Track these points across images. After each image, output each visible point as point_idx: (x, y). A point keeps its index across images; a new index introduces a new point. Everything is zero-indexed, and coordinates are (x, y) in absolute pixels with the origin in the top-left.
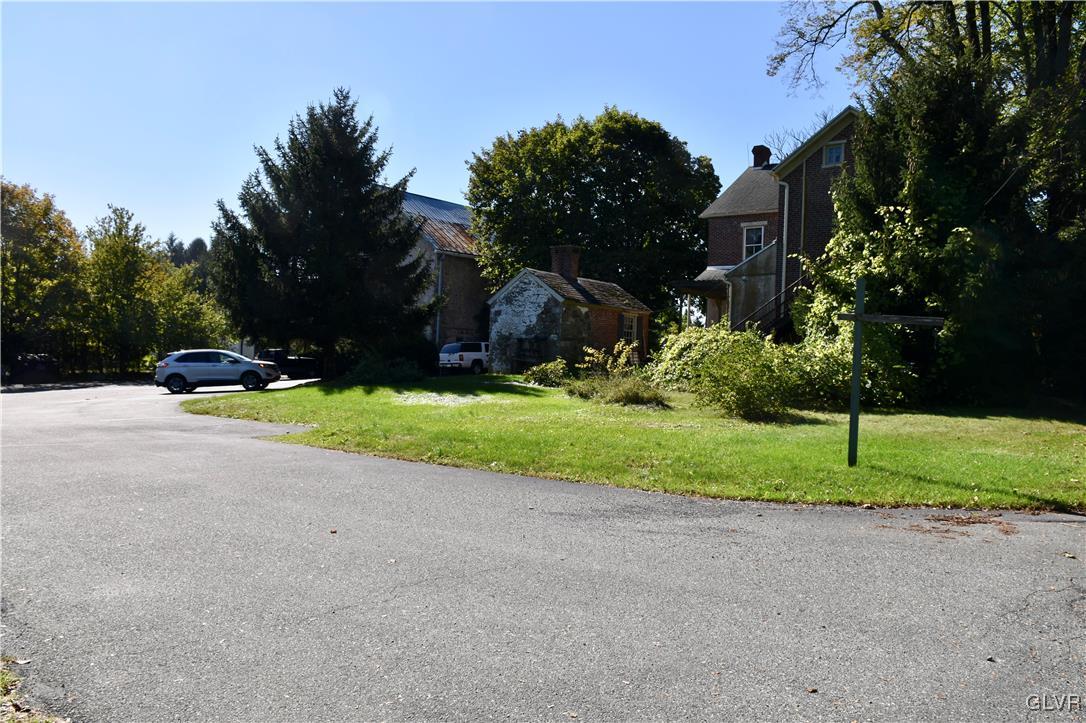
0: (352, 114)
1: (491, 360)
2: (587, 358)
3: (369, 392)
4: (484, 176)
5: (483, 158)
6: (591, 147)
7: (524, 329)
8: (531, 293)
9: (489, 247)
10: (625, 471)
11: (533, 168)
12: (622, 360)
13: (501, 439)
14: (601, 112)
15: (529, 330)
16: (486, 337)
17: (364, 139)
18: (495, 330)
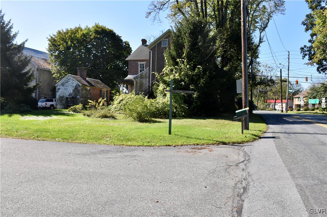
0: (3, 18)
1: (57, 105)
2: (90, 104)
3: (10, 116)
4: (53, 43)
5: (53, 37)
6: (90, 36)
7: (68, 94)
8: (70, 82)
9: (56, 67)
10: (102, 139)
11: (71, 41)
12: (101, 104)
13: (59, 131)
14: (94, 25)
15: (70, 95)
16: (55, 97)
17: (8, 27)
18: (58, 95)
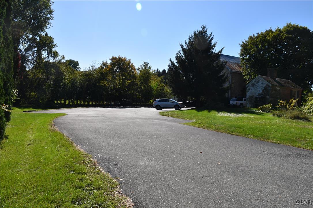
0: (206, 32)
1: (246, 104)
2: (279, 104)
3: (209, 112)
4: (245, 47)
5: (245, 42)
6: (282, 37)
7: (258, 94)
8: (260, 83)
9: (246, 70)
10: (296, 142)
11: (261, 45)
12: (292, 105)
13: (251, 128)
15: (259, 95)
16: (245, 97)
17: (209, 39)
18: (248, 94)
